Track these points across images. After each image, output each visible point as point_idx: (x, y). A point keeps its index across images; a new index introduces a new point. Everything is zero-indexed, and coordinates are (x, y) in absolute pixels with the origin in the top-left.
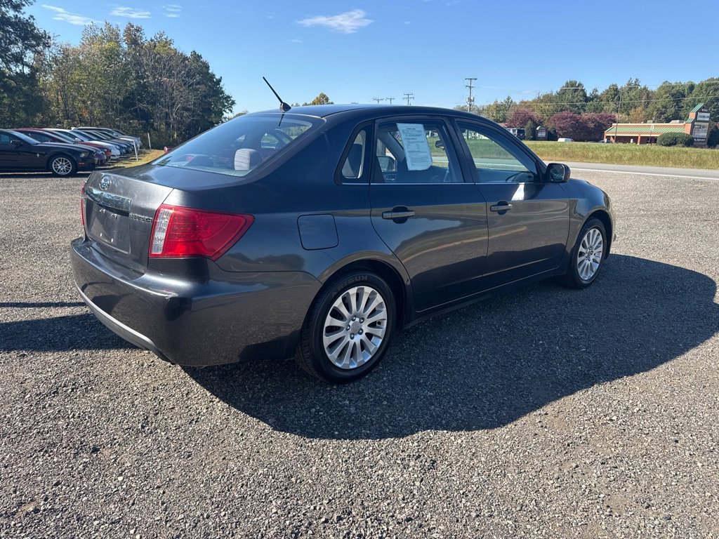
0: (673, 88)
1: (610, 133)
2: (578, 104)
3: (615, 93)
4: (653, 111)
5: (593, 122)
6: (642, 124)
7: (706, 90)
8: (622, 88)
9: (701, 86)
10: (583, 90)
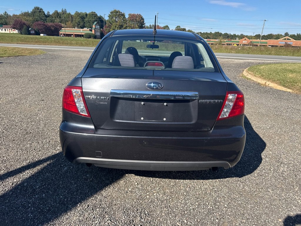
0: (80, 14)
1: (62, 32)
2: (43, 18)
3: (57, 14)
4: (75, 24)
5: (53, 27)
6: (73, 29)
7: (92, 16)
8: (60, 12)
9: (90, 14)
10: (44, 12)
